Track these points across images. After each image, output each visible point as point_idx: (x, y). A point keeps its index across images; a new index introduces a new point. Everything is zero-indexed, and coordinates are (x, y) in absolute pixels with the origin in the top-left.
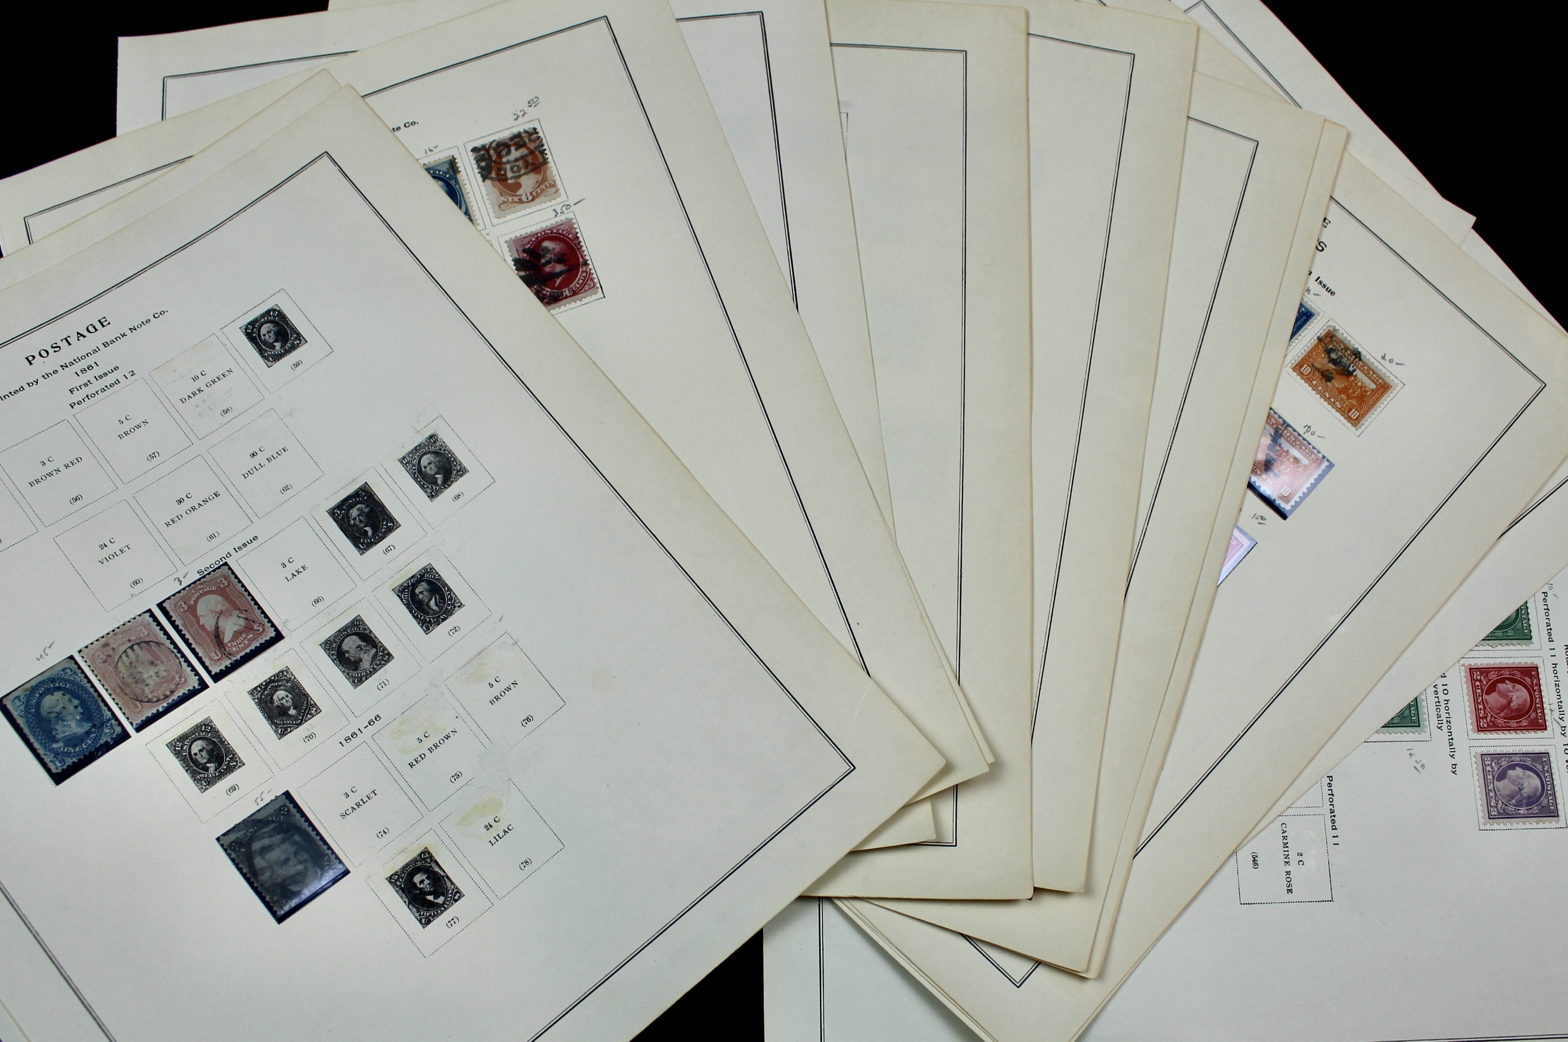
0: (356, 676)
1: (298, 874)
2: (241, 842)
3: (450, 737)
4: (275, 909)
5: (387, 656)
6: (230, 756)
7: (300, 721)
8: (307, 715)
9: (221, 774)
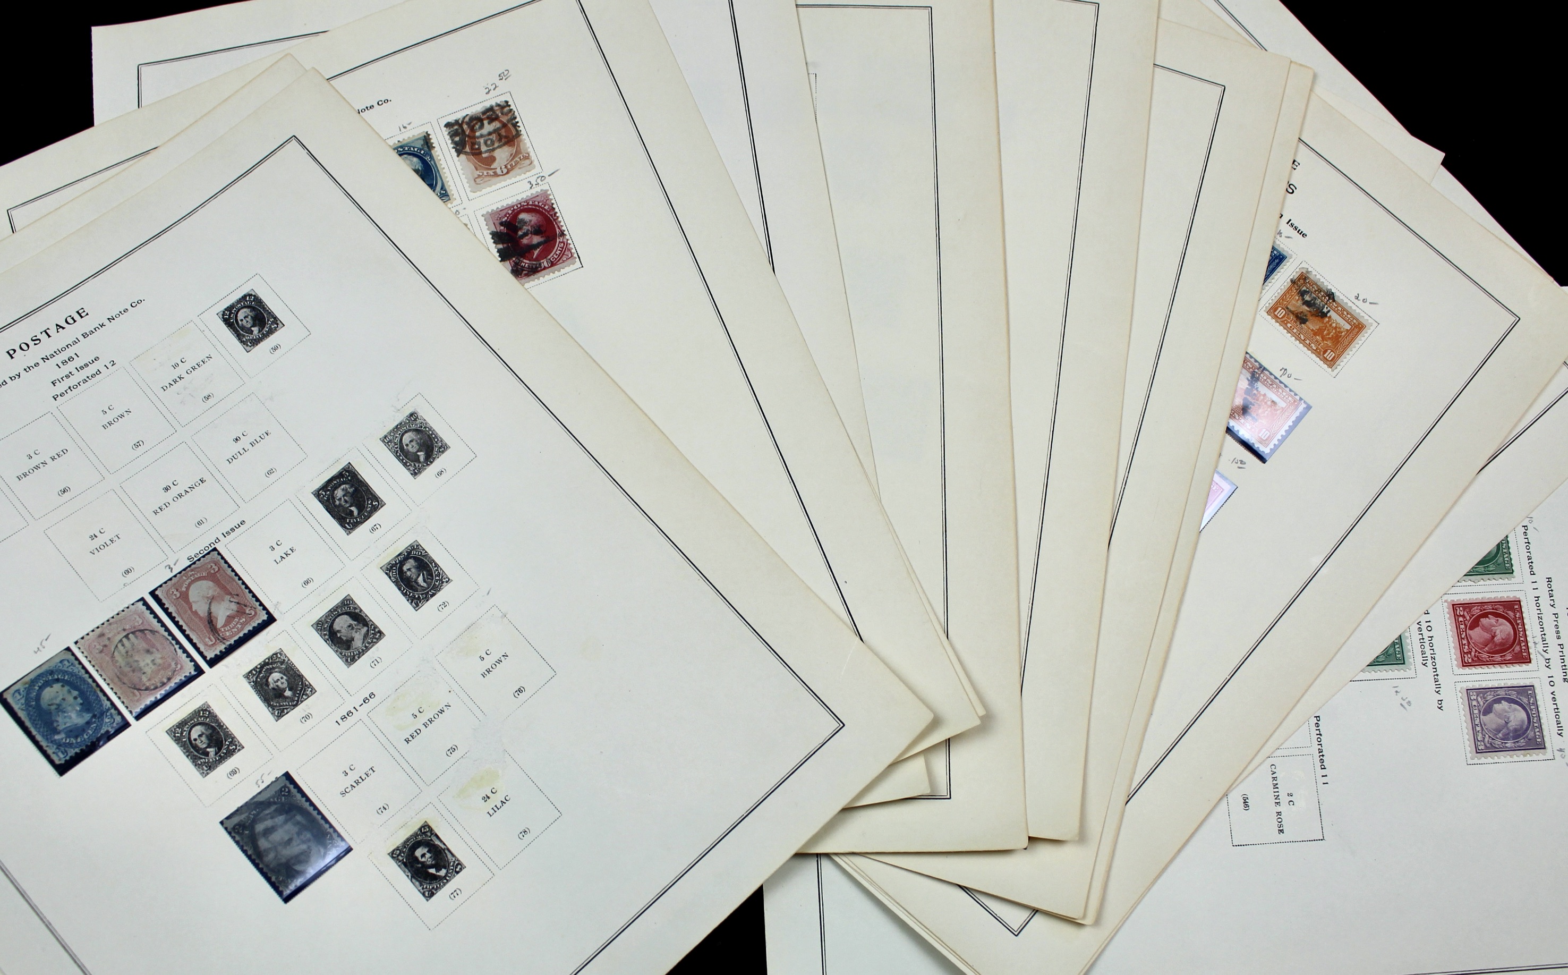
0: (349, 655)
1: (302, 853)
2: (244, 824)
3: (444, 712)
4: (281, 890)
6: (229, 740)
7: (296, 702)
8: (302, 696)
9: (221, 758)
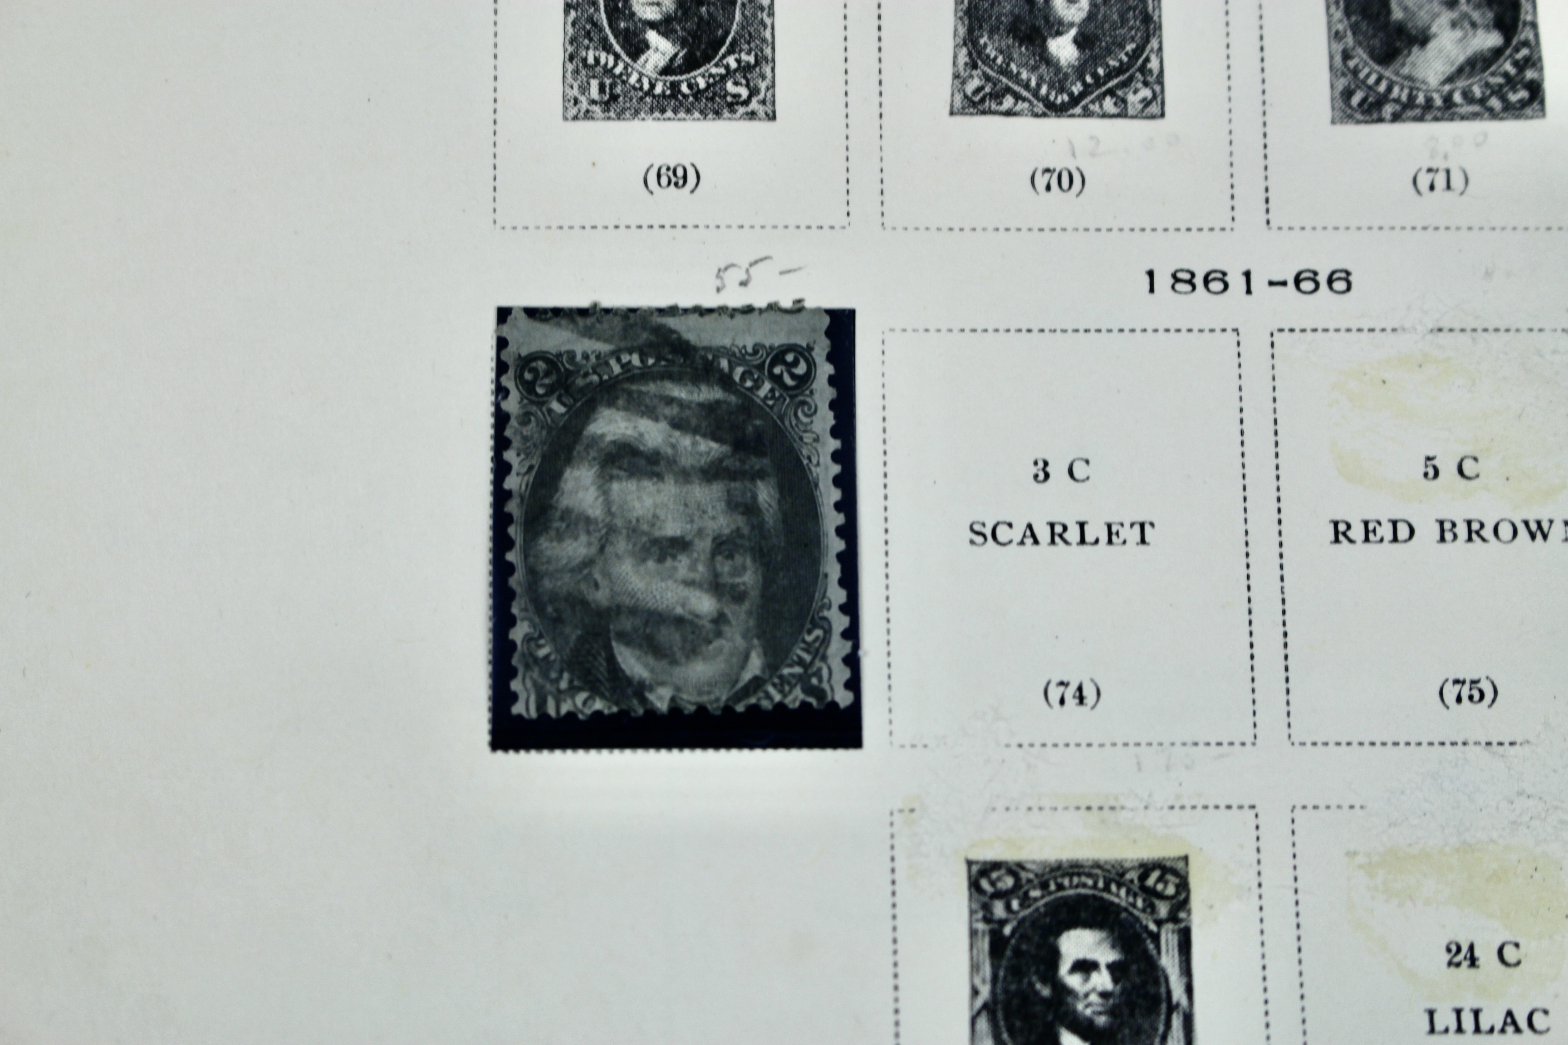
0: (1372, 80)
1: (680, 621)
2: (569, 373)
3: (1545, 537)
4: (515, 685)
5: (1523, 94)
6: (744, 57)
7: (1066, 98)
8: (1104, 95)
9: (673, 96)
